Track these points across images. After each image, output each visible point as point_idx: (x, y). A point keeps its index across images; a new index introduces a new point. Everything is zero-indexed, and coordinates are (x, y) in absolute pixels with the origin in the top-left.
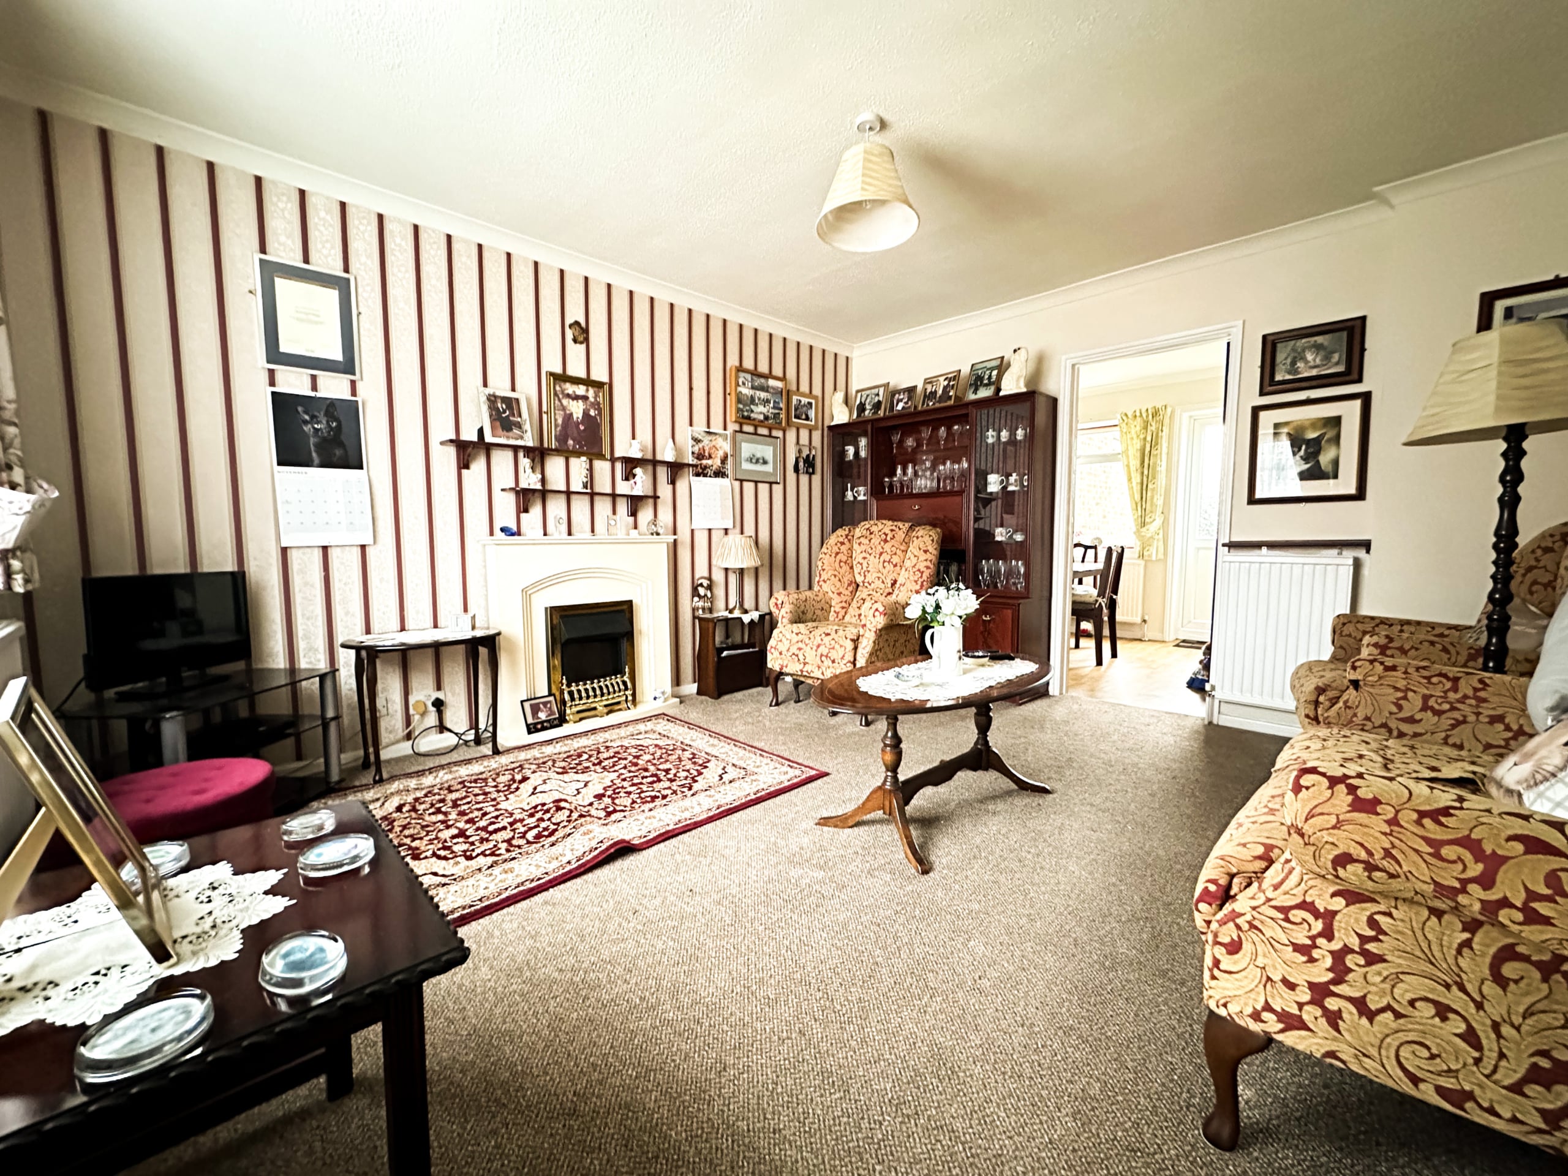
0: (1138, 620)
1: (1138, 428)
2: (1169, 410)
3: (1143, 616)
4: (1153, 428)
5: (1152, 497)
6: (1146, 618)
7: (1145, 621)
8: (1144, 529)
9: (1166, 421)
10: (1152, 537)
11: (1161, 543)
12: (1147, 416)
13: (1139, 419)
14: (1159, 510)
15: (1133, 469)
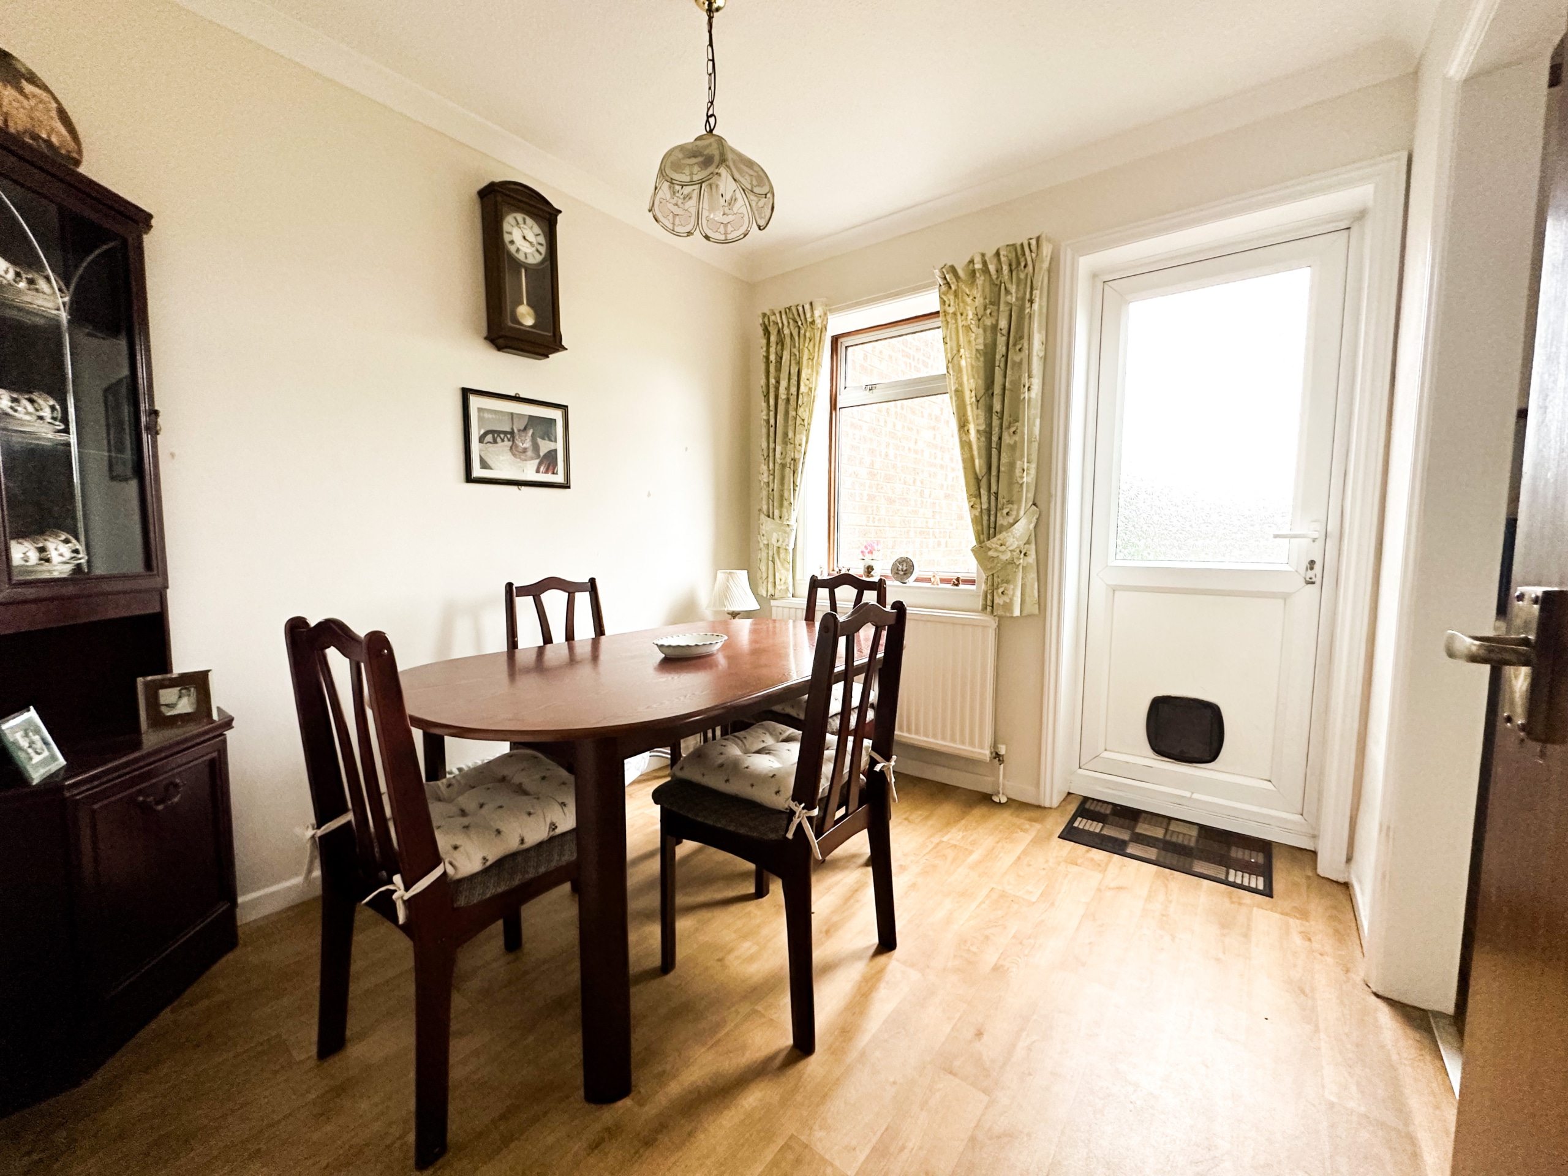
0: (986, 753)
1: (979, 301)
2: (1046, 250)
3: (995, 745)
4: (1012, 299)
5: (1012, 465)
6: (1002, 750)
7: (997, 756)
8: (993, 543)
9: (1041, 279)
10: (1012, 562)
11: (1033, 575)
12: (999, 271)
13: (980, 280)
14: (1027, 496)
15: (969, 398)
